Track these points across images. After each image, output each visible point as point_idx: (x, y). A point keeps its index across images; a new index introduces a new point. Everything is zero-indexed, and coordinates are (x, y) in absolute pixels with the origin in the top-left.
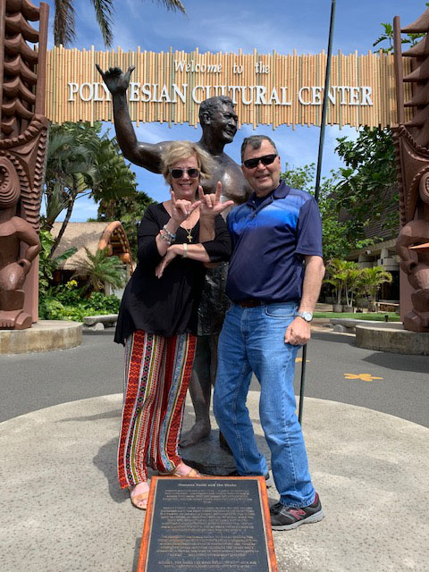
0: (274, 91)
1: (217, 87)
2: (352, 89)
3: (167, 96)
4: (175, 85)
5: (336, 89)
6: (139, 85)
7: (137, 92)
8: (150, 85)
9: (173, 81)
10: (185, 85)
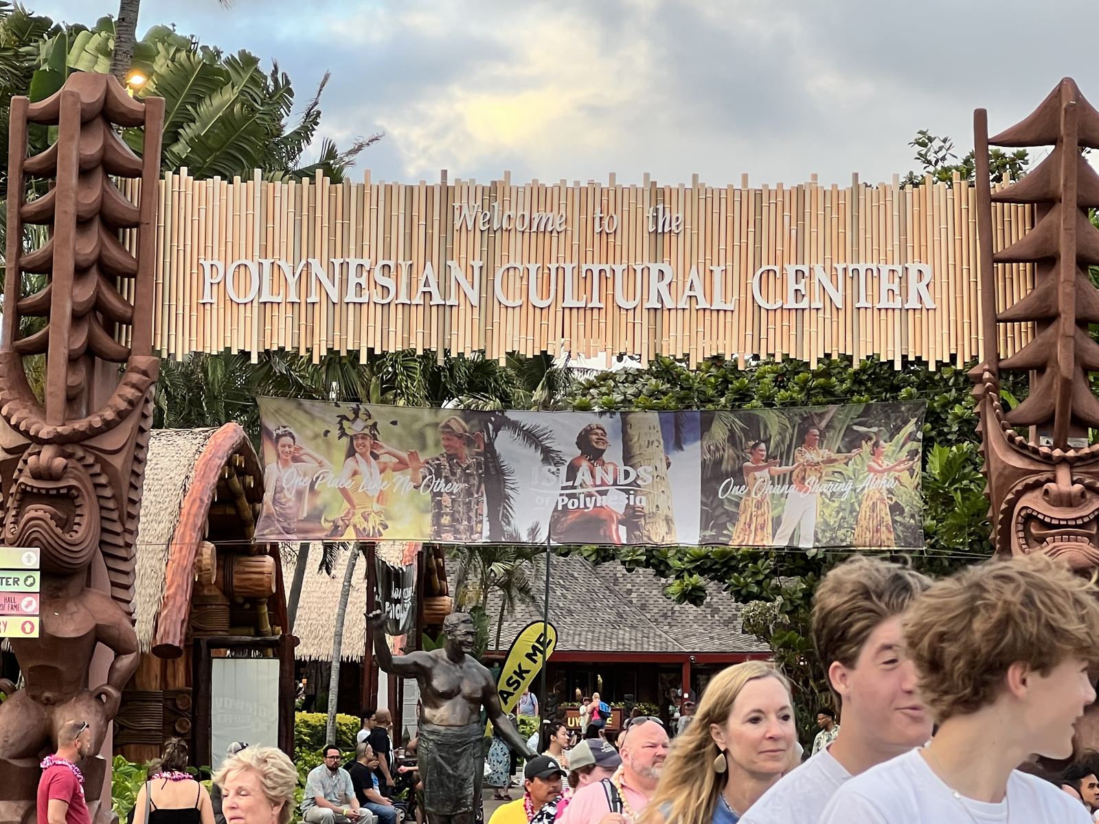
0: (693, 275)
1: (553, 266)
2: (885, 270)
3: (433, 288)
4: (453, 264)
5: (845, 269)
6: (366, 262)
7: (363, 281)
8: (392, 263)
9: (448, 253)
10: (477, 264)
